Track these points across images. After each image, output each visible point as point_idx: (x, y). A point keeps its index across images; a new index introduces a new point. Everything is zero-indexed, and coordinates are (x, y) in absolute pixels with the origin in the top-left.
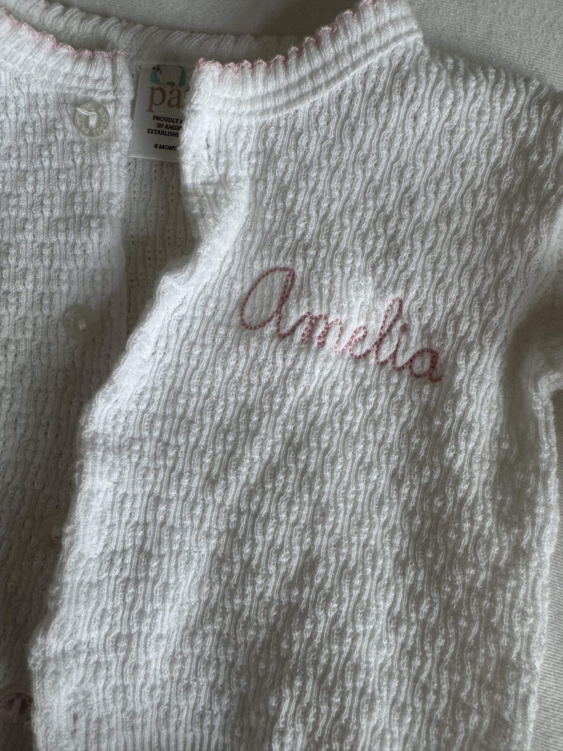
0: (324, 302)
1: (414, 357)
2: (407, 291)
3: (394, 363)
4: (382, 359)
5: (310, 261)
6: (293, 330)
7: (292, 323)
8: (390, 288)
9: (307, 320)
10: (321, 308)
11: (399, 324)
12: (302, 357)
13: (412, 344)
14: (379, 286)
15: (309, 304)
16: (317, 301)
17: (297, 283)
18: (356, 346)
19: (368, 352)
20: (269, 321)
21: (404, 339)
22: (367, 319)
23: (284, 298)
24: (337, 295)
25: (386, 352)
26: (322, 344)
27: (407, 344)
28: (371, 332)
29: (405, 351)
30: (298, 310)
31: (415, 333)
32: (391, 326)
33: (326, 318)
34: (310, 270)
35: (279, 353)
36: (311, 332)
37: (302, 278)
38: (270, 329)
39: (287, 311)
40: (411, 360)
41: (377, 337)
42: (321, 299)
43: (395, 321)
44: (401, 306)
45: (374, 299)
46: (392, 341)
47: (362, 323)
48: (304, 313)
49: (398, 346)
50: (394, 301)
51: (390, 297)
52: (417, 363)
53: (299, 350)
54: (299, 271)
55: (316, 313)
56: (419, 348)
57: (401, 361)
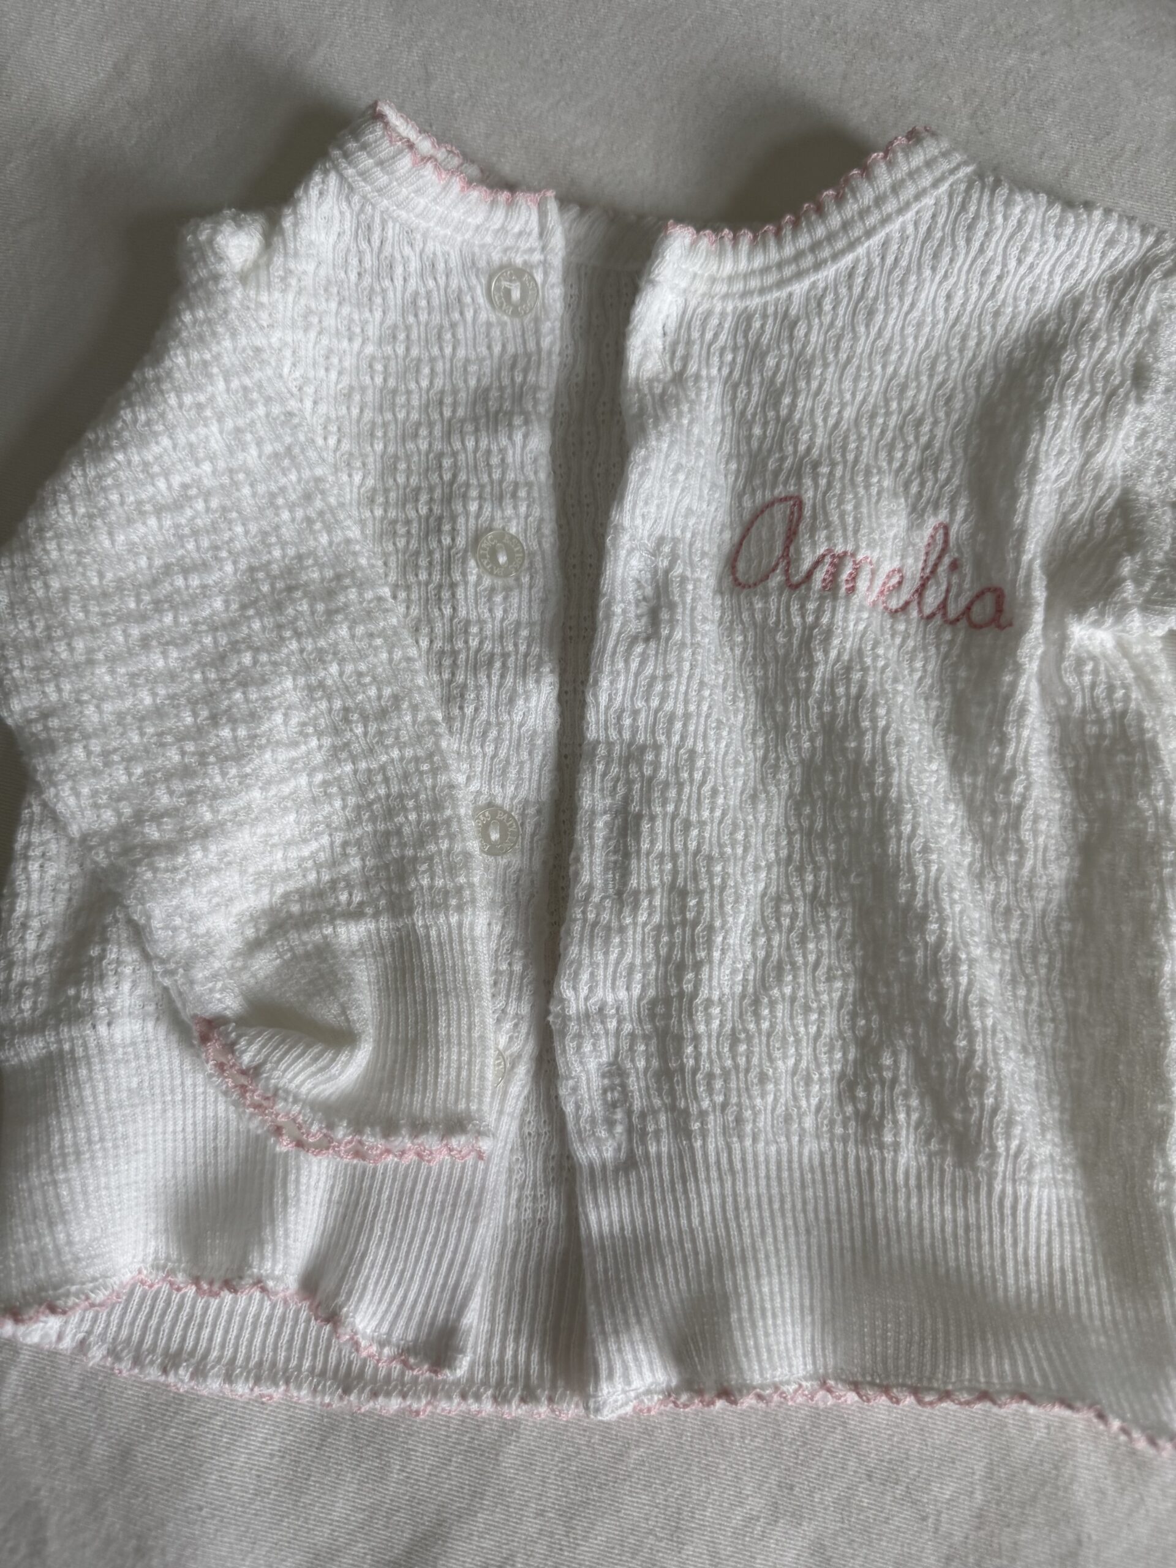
0: (850, 533)
1: (972, 603)
2: (953, 512)
3: (945, 615)
4: (928, 611)
5: (823, 482)
6: (809, 575)
7: (806, 565)
8: (930, 509)
9: (828, 559)
10: (845, 538)
11: (946, 560)
12: (828, 605)
13: (966, 586)
14: (914, 509)
15: (829, 538)
16: (839, 533)
17: (807, 512)
18: (890, 595)
19: (907, 604)
20: (774, 570)
21: (955, 579)
22: (903, 557)
23: (791, 535)
24: (866, 522)
25: (932, 599)
26: (852, 590)
27: (960, 585)
28: (908, 575)
29: (958, 595)
30: (814, 545)
31: (967, 569)
32: (936, 566)
33: (853, 555)
34: (825, 493)
35: (795, 608)
36: (835, 575)
37: (814, 507)
38: (777, 579)
39: (798, 552)
40: (968, 608)
41: (917, 583)
42: (845, 530)
43: (940, 558)
44: (946, 534)
45: (910, 528)
46: (938, 584)
47: (896, 564)
48: (821, 550)
49: (948, 591)
50: (936, 529)
51: (931, 522)
52: (976, 609)
53: (823, 600)
54: (808, 495)
55: (839, 549)
56: (977, 589)
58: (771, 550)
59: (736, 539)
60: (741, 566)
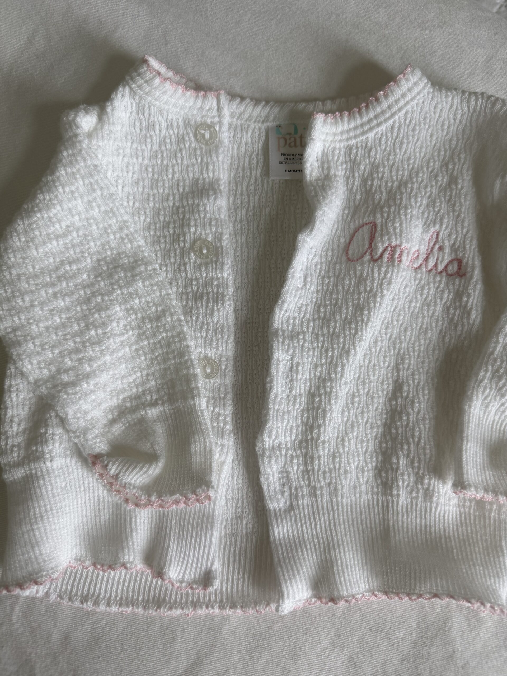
0: (398, 237)
1: (447, 265)
2: (441, 225)
3: (436, 270)
4: (429, 268)
5: (385, 215)
6: (382, 255)
7: (380, 251)
8: (432, 224)
9: (389, 248)
10: (396, 240)
11: (437, 246)
12: (390, 270)
13: (446, 257)
14: (425, 223)
15: (389, 239)
16: (394, 237)
17: (379, 228)
18: (414, 262)
19: (421, 265)
20: (365, 253)
21: (441, 255)
22: (420, 245)
23: (372, 238)
24: (405, 231)
25: (431, 264)
26: (400, 261)
27: (443, 257)
28: (421, 252)
29: (442, 261)
30: (383, 242)
31: (447, 250)
32: (432, 248)
33: (400, 246)
34: (386, 220)
35: (376, 270)
36: (392, 255)
37: (382, 226)
38: (367, 257)
39: (376, 245)
40: (446, 267)
41: (425, 256)
42: (396, 235)
43: (434, 245)
44: (438, 235)
45: (422, 233)
46: (434, 257)
47: (417, 248)
48: (386, 245)
49: (437, 259)
50: (433, 233)
51: (432, 230)
52: (450, 268)
53: (388, 267)
54: (379, 221)
55: (394, 244)
56: (450, 259)
57: (440, 268)
58: (364, 245)
59: (347, 241)
60: (350, 252)
